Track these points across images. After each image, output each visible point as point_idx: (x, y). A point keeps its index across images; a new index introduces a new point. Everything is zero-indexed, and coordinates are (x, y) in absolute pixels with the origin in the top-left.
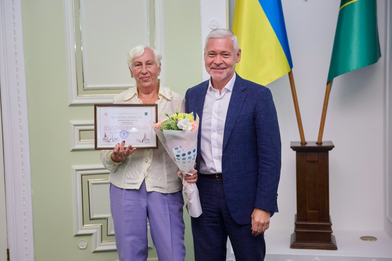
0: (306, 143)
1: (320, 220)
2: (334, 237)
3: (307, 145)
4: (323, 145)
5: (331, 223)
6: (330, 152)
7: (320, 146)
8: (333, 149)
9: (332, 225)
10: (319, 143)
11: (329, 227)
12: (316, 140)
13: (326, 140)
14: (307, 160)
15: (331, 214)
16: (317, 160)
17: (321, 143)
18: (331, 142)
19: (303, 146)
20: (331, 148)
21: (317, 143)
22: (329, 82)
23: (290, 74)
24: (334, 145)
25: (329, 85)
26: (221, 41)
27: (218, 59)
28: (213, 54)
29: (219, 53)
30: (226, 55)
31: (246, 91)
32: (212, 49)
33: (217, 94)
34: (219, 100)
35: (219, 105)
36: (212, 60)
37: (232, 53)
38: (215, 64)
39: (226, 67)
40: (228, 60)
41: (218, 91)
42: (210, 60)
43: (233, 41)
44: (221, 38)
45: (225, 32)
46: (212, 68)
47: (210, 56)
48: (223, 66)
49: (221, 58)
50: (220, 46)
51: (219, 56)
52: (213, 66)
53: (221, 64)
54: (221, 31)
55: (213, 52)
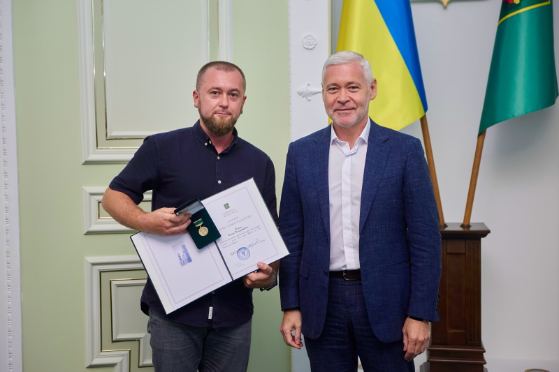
0: (446, 226)
1: (466, 345)
2: (486, 369)
3: (447, 229)
4: (472, 229)
5: (483, 349)
6: (482, 239)
7: (466, 230)
8: (489, 234)
9: (484, 352)
10: (466, 225)
11: (480, 355)
12: (461, 221)
13: (476, 220)
14: (449, 251)
16: (464, 252)
17: (469, 226)
18: (483, 224)
20: (485, 233)
21: (462, 226)
22: (482, 133)
23: (423, 121)
24: (490, 228)
25: (481, 137)
26: (345, 68)
27: (343, 95)
28: (334, 89)
29: (343, 85)
30: (354, 87)
31: (388, 142)
32: (333, 80)
33: (346, 148)
34: (350, 157)
35: (352, 164)
36: (335, 98)
37: (363, 85)
38: (339, 102)
39: (355, 106)
40: (358, 96)
41: (347, 144)
42: (332, 98)
43: (363, 66)
44: (345, 64)
45: (350, 55)
46: (336, 111)
47: (330, 91)
48: (351, 104)
49: (346, 93)
50: (344, 75)
51: (343, 90)
52: (337, 106)
53: (348, 101)
54: (343, 54)
55: (334, 85)
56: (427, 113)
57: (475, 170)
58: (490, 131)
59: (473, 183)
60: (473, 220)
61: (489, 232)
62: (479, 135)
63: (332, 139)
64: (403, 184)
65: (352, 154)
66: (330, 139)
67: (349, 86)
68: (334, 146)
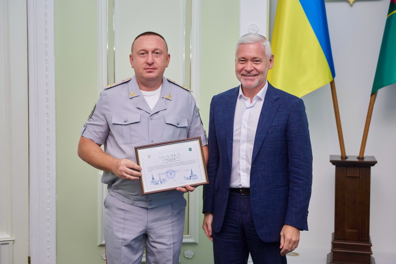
0: (346, 158)
1: (359, 241)
2: (374, 259)
3: (347, 160)
4: (365, 160)
6: (372, 167)
7: (361, 161)
8: (376, 164)
9: (372, 246)
10: (361, 158)
11: (368, 248)
12: (358, 154)
13: (368, 154)
14: (348, 175)
15: (371, 234)
16: (358, 176)
17: (363, 158)
18: (373, 157)
19: (344, 160)
20: (373, 163)
21: (358, 158)
22: (374, 93)
23: (332, 84)
24: (377, 160)
25: (373, 96)
26: (252, 46)
27: (249, 66)
28: (243, 61)
29: (249, 59)
30: (257, 61)
31: (279, 100)
32: (242, 55)
33: (248, 103)
34: (249, 109)
35: (250, 114)
36: (243, 67)
37: (264, 60)
38: (246, 70)
39: (257, 73)
40: (259, 67)
41: (249, 100)
42: (241, 66)
43: (265, 46)
44: (252, 43)
45: (256, 38)
46: (242, 75)
47: (240, 62)
48: (254, 72)
49: (251, 65)
50: (251, 52)
51: (249, 62)
52: (244, 72)
53: (252, 70)
54: (252, 36)
55: (243, 58)
56: (335, 79)
57: (368, 120)
58: (381, 92)
59: (367, 128)
60: (365, 155)
61: (376, 162)
62: (372, 95)
63: (240, 94)
64: (286, 131)
65: (251, 107)
66: (238, 94)
67: (254, 60)
68: (241, 100)
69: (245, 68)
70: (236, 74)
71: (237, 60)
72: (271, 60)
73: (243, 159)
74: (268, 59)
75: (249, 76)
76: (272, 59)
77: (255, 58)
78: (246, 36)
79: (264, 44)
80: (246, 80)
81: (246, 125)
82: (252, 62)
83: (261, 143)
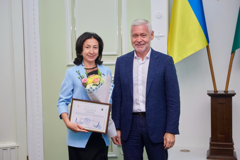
1: (226, 142)
2: (235, 152)
3: (218, 93)
4: (228, 93)
5: (233, 143)
6: (233, 97)
7: (226, 93)
8: (235, 95)
9: (234, 144)
10: (226, 91)
11: (232, 146)
12: (224, 90)
14: (218, 102)
15: (233, 138)
16: (225, 102)
17: (227, 92)
18: (233, 91)
19: (216, 93)
20: (234, 95)
21: (225, 92)
23: (208, 47)
24: (236, 93)
25: (233, 54)
26: (140, 27)
27: (140, 39)
28: (135, 36)
29: (139, 35)
30: (144, 36)
31: (158, 58)
32: (135, 32)
33: (140, 61)
34: (142, 65)
35: (143, 68)
36: (136, 40)
37: (148, 34)
38: (137, 42)
39: (144, 43)
40: (145, 39)
41: (141, 59)
42: (134, 40)
43: (148, 26)
44: (140, 25)
45: (142, 21)
46: (136, 45)
47: (134, 37)
48: (143, 43)
49: (141, 38)
50: (140, 30)
51: (139, 37)
52: (137, 43)
53: (141, 41)
54: (140, 21)
55: (135, 34)
56: (209, 44)
57: (230, 68)
59: (229, 74)
60: (229, 89)
63: (135, 56)
64: (164, 76)
65: (143, 63)
66: (134, 56)
67: (142, 35)
68: (136, 60)
69: (137, 41)
70: (132, 44)
71: (132, 36)
72: (152, 35)
73: (141, 95)
74: (150, 34)
75: (140, 45)
76: (152, 33)
77: (142, 34)
78: (136, 21)
79: (148, 25)
80: (138, 47)
81: (141, 74)
82: (141, 36)
83: (150, 85)
